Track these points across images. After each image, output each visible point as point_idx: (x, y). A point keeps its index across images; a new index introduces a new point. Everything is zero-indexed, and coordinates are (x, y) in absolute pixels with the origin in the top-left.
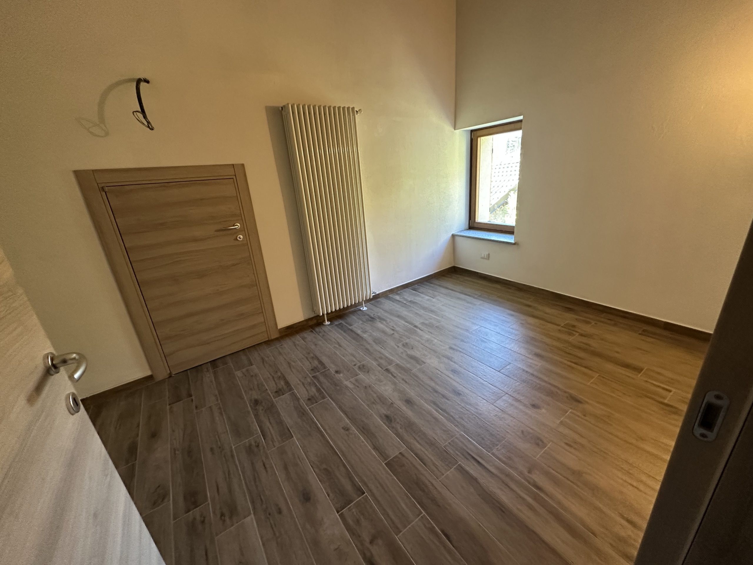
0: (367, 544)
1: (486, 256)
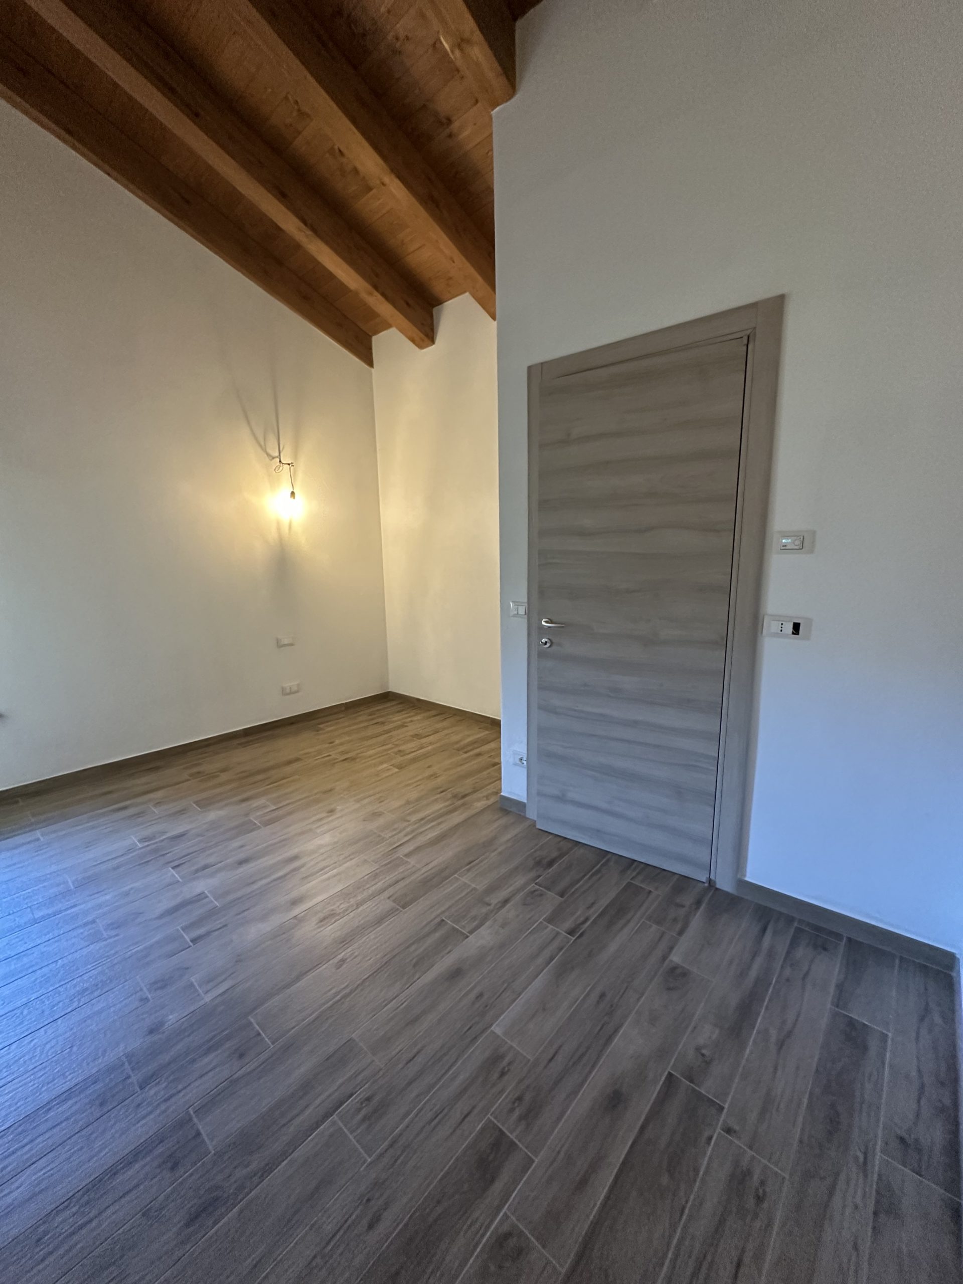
0: (491, 907)
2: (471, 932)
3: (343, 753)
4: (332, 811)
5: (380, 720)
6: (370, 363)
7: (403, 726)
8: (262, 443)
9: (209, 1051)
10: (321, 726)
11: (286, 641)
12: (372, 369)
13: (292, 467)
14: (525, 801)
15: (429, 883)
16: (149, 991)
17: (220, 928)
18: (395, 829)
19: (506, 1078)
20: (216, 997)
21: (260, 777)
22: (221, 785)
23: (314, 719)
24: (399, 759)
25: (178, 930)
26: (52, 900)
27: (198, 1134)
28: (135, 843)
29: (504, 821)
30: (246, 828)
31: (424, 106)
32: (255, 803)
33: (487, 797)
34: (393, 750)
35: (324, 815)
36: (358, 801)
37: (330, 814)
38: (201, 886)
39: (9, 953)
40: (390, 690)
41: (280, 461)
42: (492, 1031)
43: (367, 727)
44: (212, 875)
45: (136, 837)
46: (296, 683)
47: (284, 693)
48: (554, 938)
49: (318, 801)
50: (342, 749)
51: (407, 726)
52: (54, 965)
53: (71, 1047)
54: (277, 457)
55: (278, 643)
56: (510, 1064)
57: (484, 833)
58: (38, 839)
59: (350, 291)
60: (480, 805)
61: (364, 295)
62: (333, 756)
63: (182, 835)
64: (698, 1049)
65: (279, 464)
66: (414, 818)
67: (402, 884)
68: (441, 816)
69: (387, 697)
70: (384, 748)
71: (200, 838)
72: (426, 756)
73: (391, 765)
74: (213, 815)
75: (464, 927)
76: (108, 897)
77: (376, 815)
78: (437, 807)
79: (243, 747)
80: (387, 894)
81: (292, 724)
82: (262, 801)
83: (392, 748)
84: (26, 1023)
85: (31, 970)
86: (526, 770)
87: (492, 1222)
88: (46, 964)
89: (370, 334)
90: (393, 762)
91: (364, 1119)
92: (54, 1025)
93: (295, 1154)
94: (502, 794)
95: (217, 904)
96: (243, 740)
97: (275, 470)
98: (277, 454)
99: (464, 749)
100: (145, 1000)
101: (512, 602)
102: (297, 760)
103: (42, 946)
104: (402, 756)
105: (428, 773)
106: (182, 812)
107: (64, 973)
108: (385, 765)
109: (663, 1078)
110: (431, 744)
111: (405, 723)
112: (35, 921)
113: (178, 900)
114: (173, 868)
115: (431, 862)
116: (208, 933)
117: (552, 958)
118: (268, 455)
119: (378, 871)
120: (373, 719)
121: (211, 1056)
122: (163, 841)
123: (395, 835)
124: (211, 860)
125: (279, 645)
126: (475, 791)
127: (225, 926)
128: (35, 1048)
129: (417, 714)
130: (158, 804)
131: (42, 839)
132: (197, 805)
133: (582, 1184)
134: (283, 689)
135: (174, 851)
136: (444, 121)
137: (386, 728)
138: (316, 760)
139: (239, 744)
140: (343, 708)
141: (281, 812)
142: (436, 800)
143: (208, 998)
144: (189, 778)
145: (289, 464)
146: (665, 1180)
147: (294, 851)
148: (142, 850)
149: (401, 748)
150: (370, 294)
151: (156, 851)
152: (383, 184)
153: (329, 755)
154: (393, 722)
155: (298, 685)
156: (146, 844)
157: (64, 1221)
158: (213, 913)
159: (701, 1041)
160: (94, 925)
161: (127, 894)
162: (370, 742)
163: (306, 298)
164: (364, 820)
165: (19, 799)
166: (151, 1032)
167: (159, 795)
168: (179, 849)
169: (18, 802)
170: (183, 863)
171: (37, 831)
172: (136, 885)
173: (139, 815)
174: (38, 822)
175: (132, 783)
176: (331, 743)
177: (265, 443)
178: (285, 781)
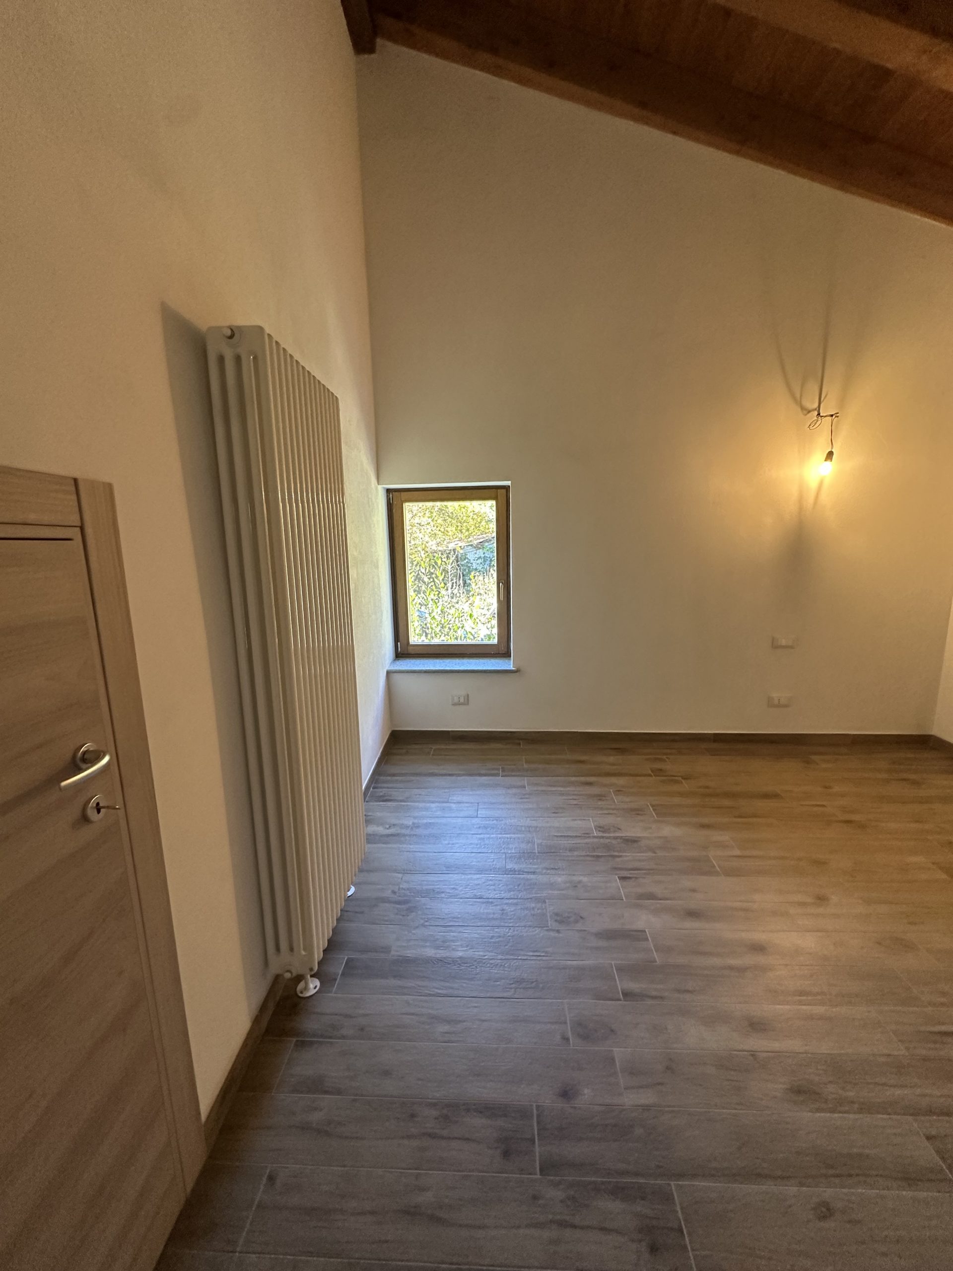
1: (462, 700)
3: (845, 810)
4: (821, 899)
5: (913, 777)
8: (797, 396)
10: (814, 757)
11: (784, 642)
13: (835, 419)
16: (571, 1029)
17: (655, 997)
21: (727, 802)
22: (681, 794)
24: (948, 857)
25: (613, 963)
26: (521, 856)
28: (592, 829)
30: (703, 866)
32: (718, 836)
34: (936, 837)
35: (809, 900)
37: (818, 902)
38: (644, 920)
39: (483, 892)
40: (932, 733)
41: (819, 414)
43: (887, 781)
44: (657, 912)
45: (593, 822)
46: (788, 695)
47: (771, 704)
49: (799, 872)
50: (843, 802)
52: (508, 930)
54: (816, 409)
55: (773, 641)
62: (829, 810)
63: (635, 841)
65: (816, 417)
70: (918, 826)
71: (652, 855)
73: (933, 863)
74: (668, 830)
76: (559, 880)
77: (903, 945)
79: (712, 755)
82: (726, 837)
88: (502, 924)
95: (657, 959)
96: (715, 747)
97: (807, 427)
98: (816, 405)
100: (566, 1041)
102: (775, 796)
103: (505, 902)
106: (638, 811)
107: (511, 946)
108: (921, 859)
112: (506, 871)
113: (619, 926)
114: (619, 878)
116: (641, 996)
118: (803, 408)
122: (617, 838)
124: (657, 890)
125: (775, 646)
127: (661, 998)
130: (618, 792)
131: (527, 788)
132: (654, 810)
134: (769, 698)
135: (626, 856)
138: (803, 806)
141: (747, 865)
144: (650, 772)
145: (829, 417)
147: (758, 936)
148: (596, 840)
151: (608, 847)
153: (823, 806)
155: (790, 698)
156: (601, 834)
158: (650, 968)
160: (543, 906)
161: (575, 886)
162: (892, 808)
164: (879, 943)
165: (521, 742)
166: (563, 1095)
167: (621, 781)
168: (629, 857)
169: (519, 744)
170: (630, 878)
171: (526, 778)
172: (585, 879)
173: (600, 797)
174: (527, 770)
175: (599, 758)
176: (826, 787)
177: (801, 396)
178: (759, 820)
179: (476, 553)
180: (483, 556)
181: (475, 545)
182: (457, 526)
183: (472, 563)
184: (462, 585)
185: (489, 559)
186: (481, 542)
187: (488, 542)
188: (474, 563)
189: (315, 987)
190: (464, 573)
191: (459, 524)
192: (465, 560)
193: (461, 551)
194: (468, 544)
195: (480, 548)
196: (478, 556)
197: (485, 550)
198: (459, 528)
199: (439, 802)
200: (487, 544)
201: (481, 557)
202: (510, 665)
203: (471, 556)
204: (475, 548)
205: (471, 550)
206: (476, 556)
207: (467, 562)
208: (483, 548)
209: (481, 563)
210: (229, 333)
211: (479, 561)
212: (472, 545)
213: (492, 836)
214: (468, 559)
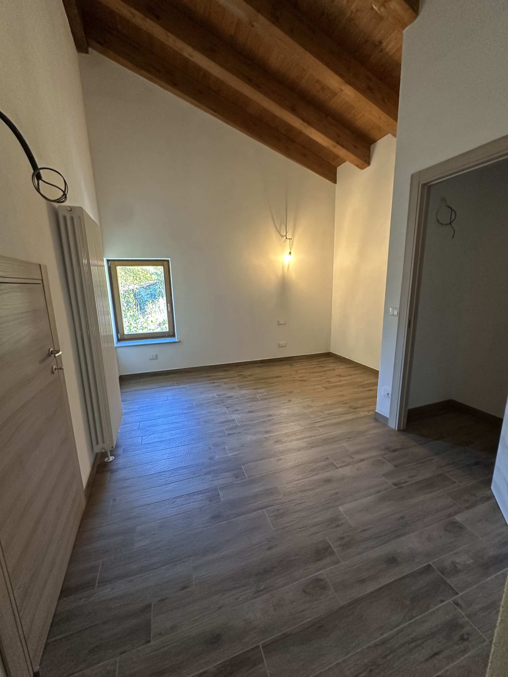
0: (354, 460)
1: (154, 357)
2: (340, 467)
3: (301, 377)
4: (290, 401)
5: (323, 365)
6: (335, 182)
7: (333, 370)
8: (279, 230)
9: (227, 471)
10: (294, 364)
11: (282, 323)
12: (336, 185)
13: (291, 240)
14: (388, 417)
15: (326, 441)
16: (212, 446)
17: (238, 433)
18: (316, 415)
19: (338, 528)
20: (232, 456)
21: (263, 381)
22: (249, 381)
23: (292, 360)
24: (327, 385)
25: (224, 429)
26: (189, 408)
27: (219, 495)
28: (215, 396)
29: (374, 424)
30: (254, 399)
31: (366, 41)
32: (260, 391)
33: (368, 411)
34: (325, 380)
35: (286, 401)
36: (302, 399)
37: (289, 402)
38: (234, 416)
39: (175, 421)
40: (330, 352)
41: (286, 238)
42: (338, 508)
43: (315, 367)
44: (239, 414)
45: (216, 394)
46: (285, 342)
47: (280, 346)
48: (384, 484)
49: (284, 395)
50: (301, 375)
51: (335, 370)
52: (186, 428)
53: (188, 455)
54: (285, 236)
55: (278, 322)
56: (342, 524)
57: (363, 428)
58: (187, 388)
59: (325, 148)
60: (362, 414)
61: (332, 149)
62: (296, 378)
63: (231, 397)
64: (454, 563)
65: (285, 239)
66: (326, 412)
67: (313, 438)
68: (341, 414)
69: (329, 355)
70: (321, 378)
71: (237, 399)
72: (341, 386)
73: (322, 387)
74: (243, 392)
75: (337, 463)
76: (204, 412)
77: (309, 406)
78: (341, 410)
79: (260, 368)
80: (305, 440)
81: (281, 361)
82: (263, 390)
83: (325, 379)
84: (177, 443)
85: (180, 428)
86: (390, 400)
87: (315, 572)
88: (184, 428)
89: (336, 166)
90: (323, 385)
91: (274, 516)
92: (184, 446)
93: (248, 515)
94: (376, 411)
95: (239, 425)
96: (260, 365)
97: (283, 242)
98: (285, 234)
99: (363, 386)
100: (210, 448)
101: (391, 308)
102: (280, 377)
103: (184, 422)
104: (328, 383)
105: (341, 393)
106: (232, 388)
107: (189, 432)
108: (319, 386)
109: (425, 565)
110: (346, 380)
111: (335, 368)
112: (183, 414)
113: (226, 419)
114: (226, 408)
115: (330, 433)
116: (234, 434)
117: (379, 492)
118: (281, 235)
119: (303, 430)
120: (318, 364)
121: (227, 474)
122: (224, 397)
123: (316, 417)
124: (239, 408)
125: (279, 324)
126: (362, 407)
127: (240, 433)
128: (178, 451)
129: (342, 365)
130: (225, 383)
131: (188, 387)
132: (238, 387)
133: (362, 581)
134: (279, 345)
135: (227, 402)
136: (377, 44)
137: (324, 369)
138: (288, 378)
139: (258, 366)
140: (306, 357)
141: (268, 397)
142: (340, 407)
143: (229, 455)
144: (237, 376)
145: (289, 239)
146: (408, 602)
147: (271, 413)
148: (217, 399)
149: (329, 380)
150: (335, 147)
151: (221, 400)
152: (342, 90)
153: (294, 377)
154: (329, 367)
155: (285, 343)
156: (219, 397)
157: (180, 501)
158: (236, 427)
159: (458, 560)
160: (199, 420)
161: (210, 413)
162: (315, 375)
163: (305, 155)
164: (303, 408)
165: (183, 373)
166: (210, 459)
167: (226, 380)
168: (229, 401)
169: (183, 374)
170: (230, 407)
171: (187, 385)
172: (213, 410)
173: (218, 386)
174: (187, 382)
175: (218, 374)
176: (296, 372)
177: (280, 230)
178: (273, 384)
179: (146, 292)
180: (150, 293)
181: (145, 287)
182: (134, 277)
183: (144, 297)
184: (139, 309)
185: (154, 295)
186: (148, 286)
187: (152, 285)
188: (145, 297)
189: (113, 458)
190: (140, 303)
191: (134, 275)
192: (140, 295)
193: (137, 291)
194: (141, 287)
195: (148, 289)
196: (147, 293)
197: (151, 290)
198: (135, 277)
199: (150, 398)
200: (152, 287)
201: (149, 294)
202: (176, 339)
203: (143, 293)
204: (145, 289)
205: (143, 290)
206: (146, 293)
207: (141, 297)
208: (150, 288)
209: (150, 297)
210: (69, 209)
211: (148, 296)
212: (143, 287)
213: (176, 405)
214: (141, 295)
